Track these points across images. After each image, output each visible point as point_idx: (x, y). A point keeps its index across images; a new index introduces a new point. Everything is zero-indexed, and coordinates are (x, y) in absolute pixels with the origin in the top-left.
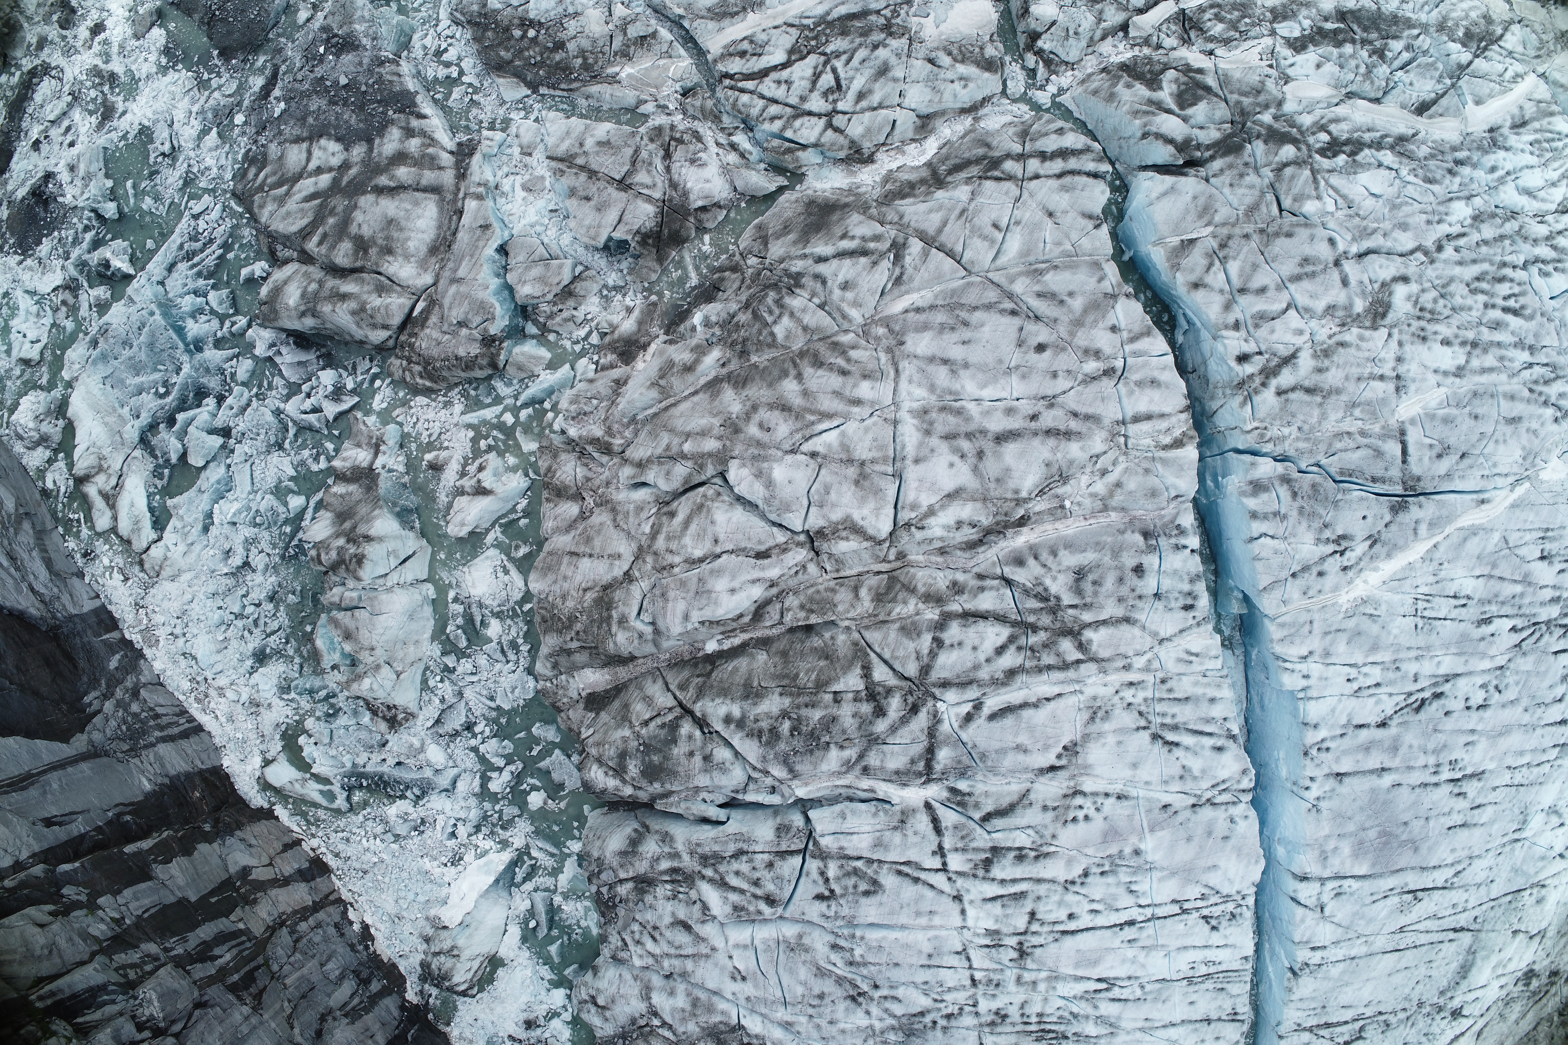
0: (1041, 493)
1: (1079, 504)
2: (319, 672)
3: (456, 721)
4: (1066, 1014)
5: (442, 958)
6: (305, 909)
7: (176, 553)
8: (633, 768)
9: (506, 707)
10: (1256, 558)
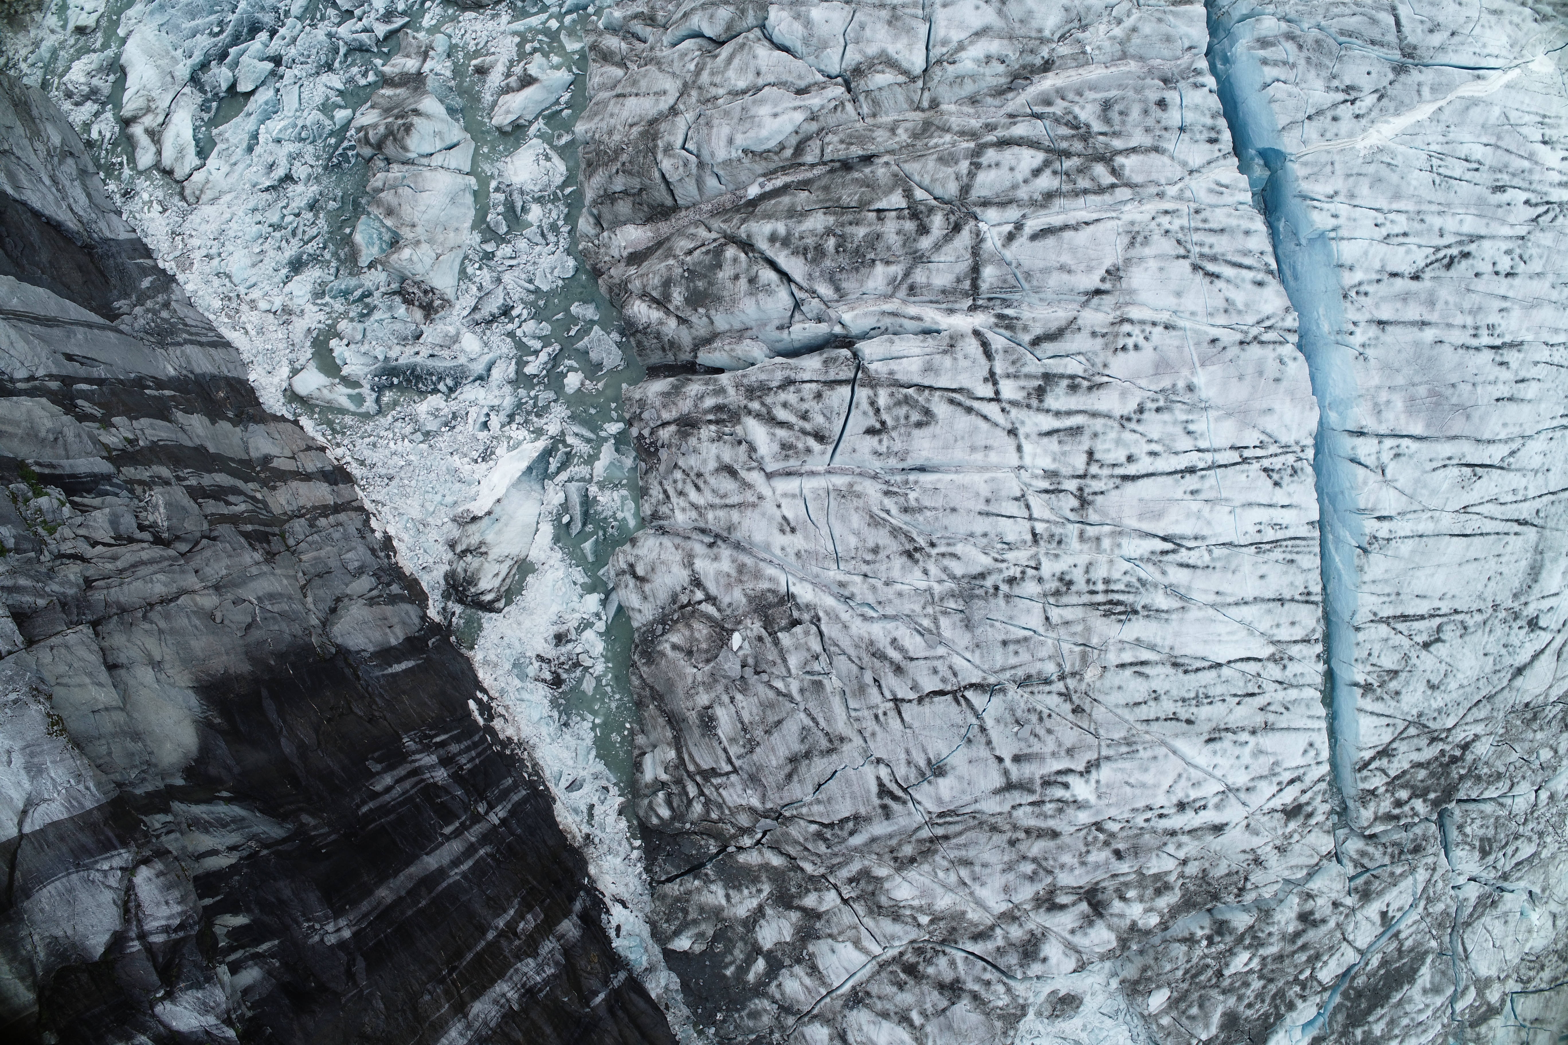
0: (1062, 38)
1: (1099, 48)
2: (355, 270)
3: (492, 306)
4: (1134, 580)
5: (469, 558)
6: (325, 507)
7: (217, 177)
8: (677, 297)
9: (545, 288)
10: (1272, 100)
